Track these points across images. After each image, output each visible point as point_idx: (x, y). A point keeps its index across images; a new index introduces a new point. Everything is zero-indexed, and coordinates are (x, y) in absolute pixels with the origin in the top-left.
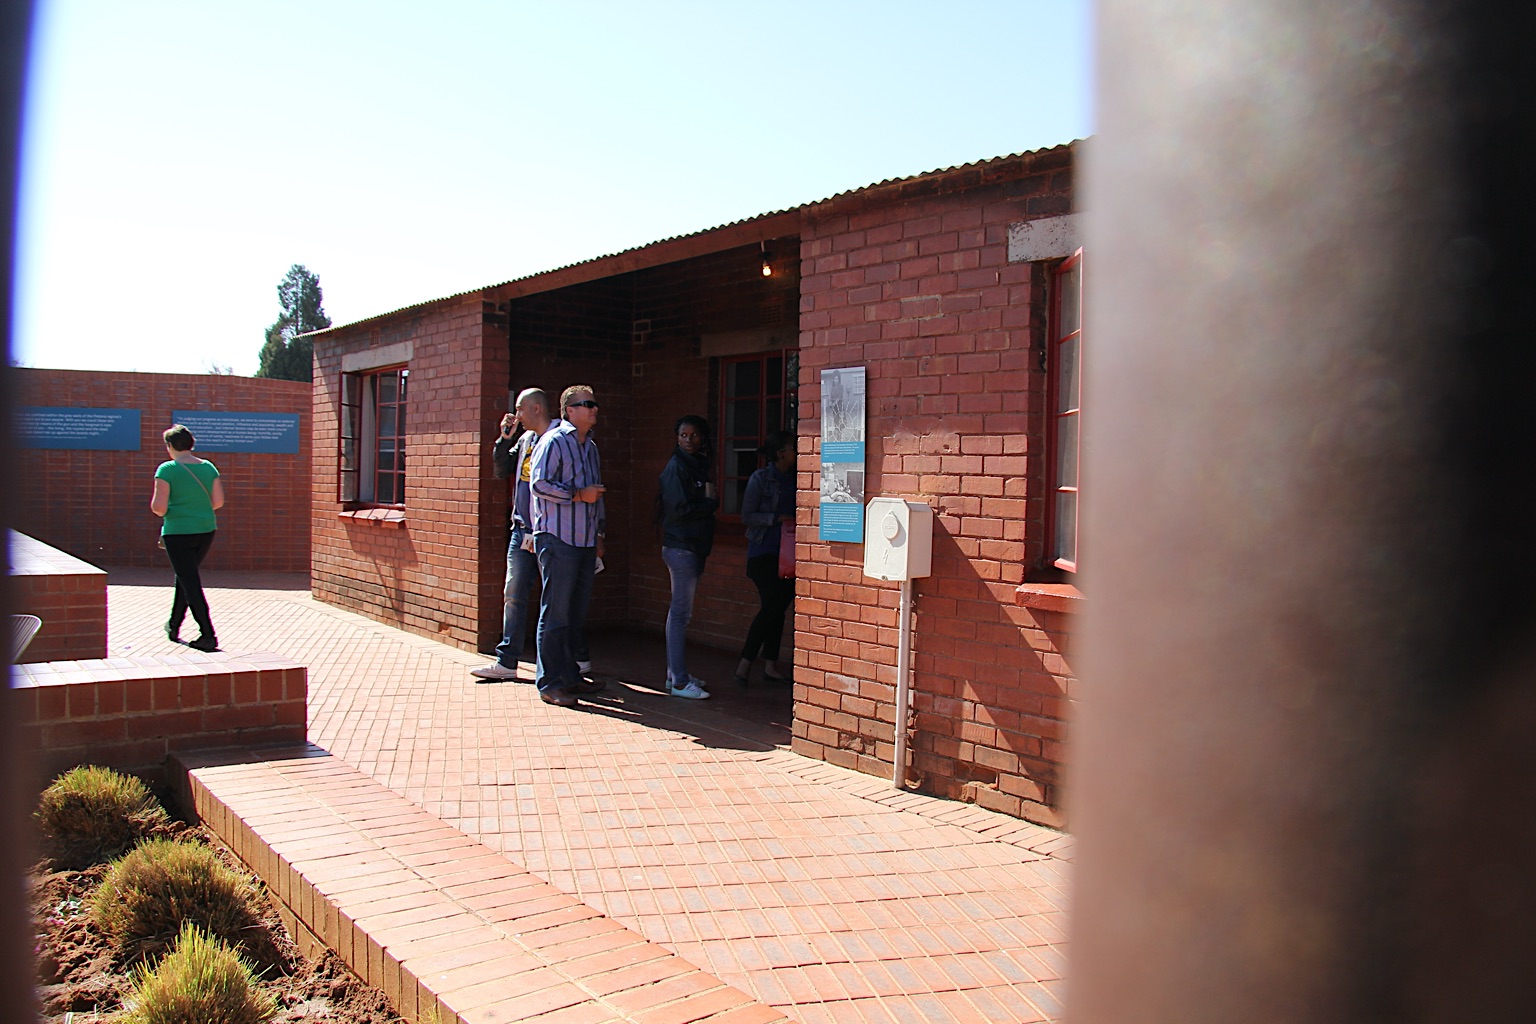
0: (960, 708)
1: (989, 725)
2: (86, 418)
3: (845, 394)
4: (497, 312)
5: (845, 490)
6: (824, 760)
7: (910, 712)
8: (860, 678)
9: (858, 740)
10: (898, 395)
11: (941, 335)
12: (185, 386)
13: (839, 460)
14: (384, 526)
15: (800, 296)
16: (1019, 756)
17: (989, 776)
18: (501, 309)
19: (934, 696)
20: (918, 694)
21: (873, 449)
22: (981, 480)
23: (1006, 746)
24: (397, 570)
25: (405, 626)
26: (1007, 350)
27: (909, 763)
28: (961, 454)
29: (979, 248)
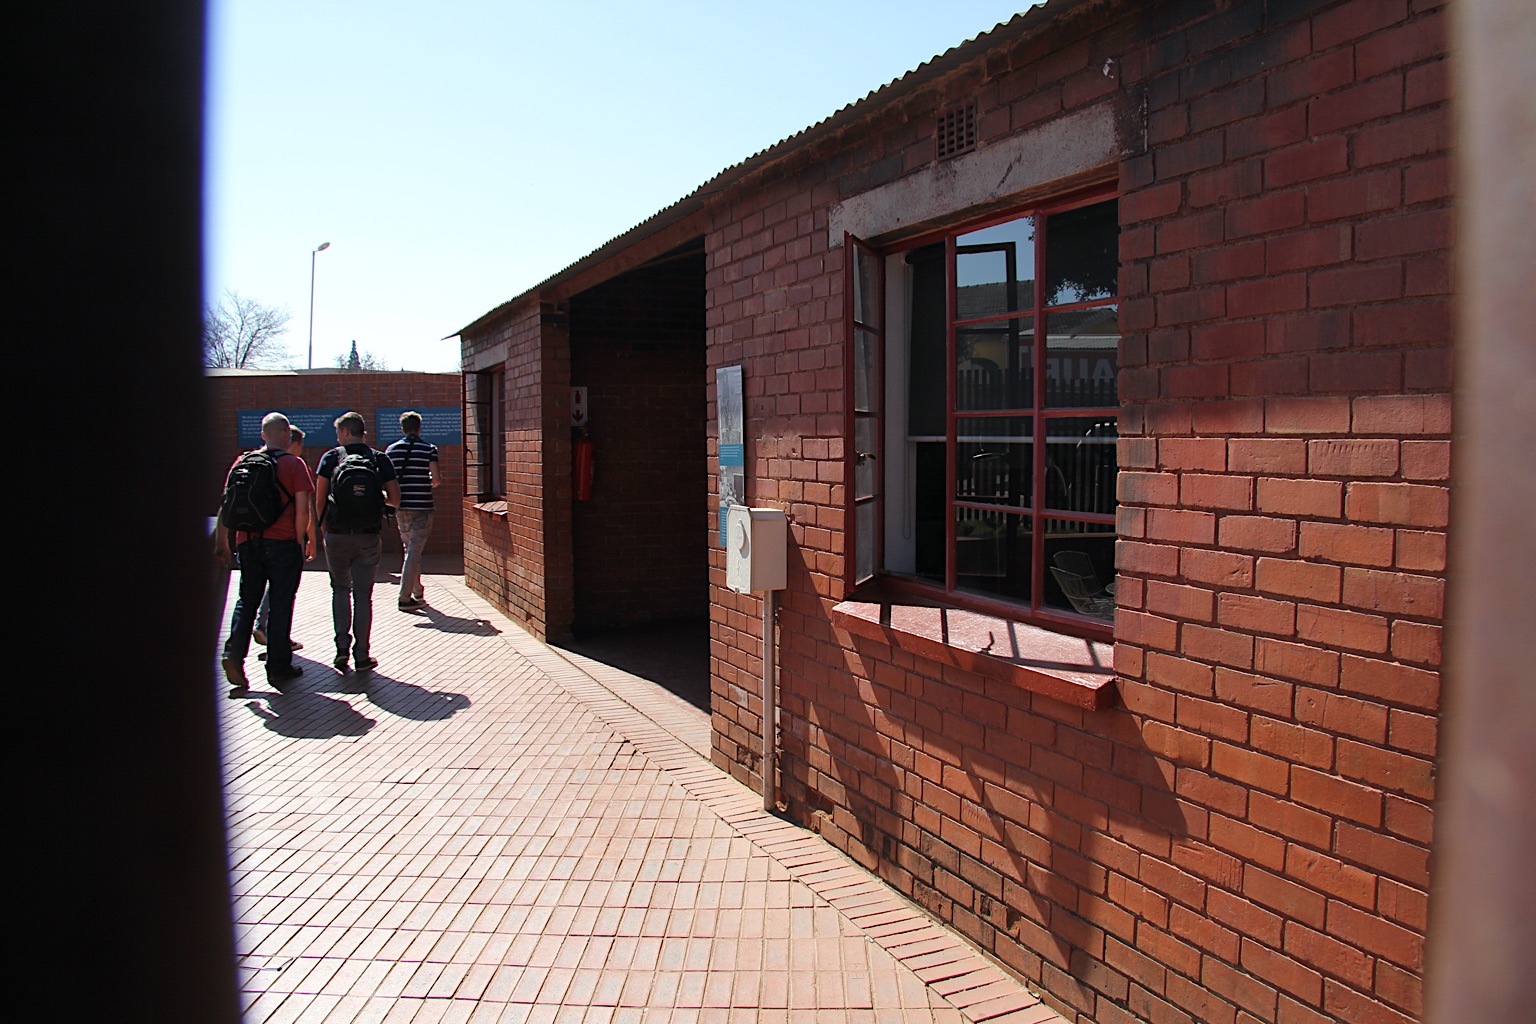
0: (808, 729)
1: (826, 751)
2: (303, 418)
3: (730, 395)
4: (556, 312)
5: (733, 495)
6: (730, 773)
7: (777, 731)
8: (748, 692)
9: (749, 755)
10: (764, 395)
11: (789, 330)
12: (386, 385)
13: (729, 462)
14: (494, 518)
15: (706, 292)
16: (846, 787)
17: (828, 806)
18: (559, 309)
19: (792, 716)
20: (783, 713)
21: (751, 454)
22: (816, 486)
23: (836, 776)
24: (504, 559)
25: (511, 615)
26: (829, 345)
27: (778, 784)
28: (803, 458)
29: (809, 234)
